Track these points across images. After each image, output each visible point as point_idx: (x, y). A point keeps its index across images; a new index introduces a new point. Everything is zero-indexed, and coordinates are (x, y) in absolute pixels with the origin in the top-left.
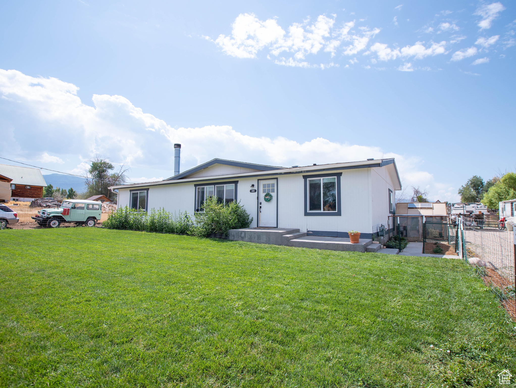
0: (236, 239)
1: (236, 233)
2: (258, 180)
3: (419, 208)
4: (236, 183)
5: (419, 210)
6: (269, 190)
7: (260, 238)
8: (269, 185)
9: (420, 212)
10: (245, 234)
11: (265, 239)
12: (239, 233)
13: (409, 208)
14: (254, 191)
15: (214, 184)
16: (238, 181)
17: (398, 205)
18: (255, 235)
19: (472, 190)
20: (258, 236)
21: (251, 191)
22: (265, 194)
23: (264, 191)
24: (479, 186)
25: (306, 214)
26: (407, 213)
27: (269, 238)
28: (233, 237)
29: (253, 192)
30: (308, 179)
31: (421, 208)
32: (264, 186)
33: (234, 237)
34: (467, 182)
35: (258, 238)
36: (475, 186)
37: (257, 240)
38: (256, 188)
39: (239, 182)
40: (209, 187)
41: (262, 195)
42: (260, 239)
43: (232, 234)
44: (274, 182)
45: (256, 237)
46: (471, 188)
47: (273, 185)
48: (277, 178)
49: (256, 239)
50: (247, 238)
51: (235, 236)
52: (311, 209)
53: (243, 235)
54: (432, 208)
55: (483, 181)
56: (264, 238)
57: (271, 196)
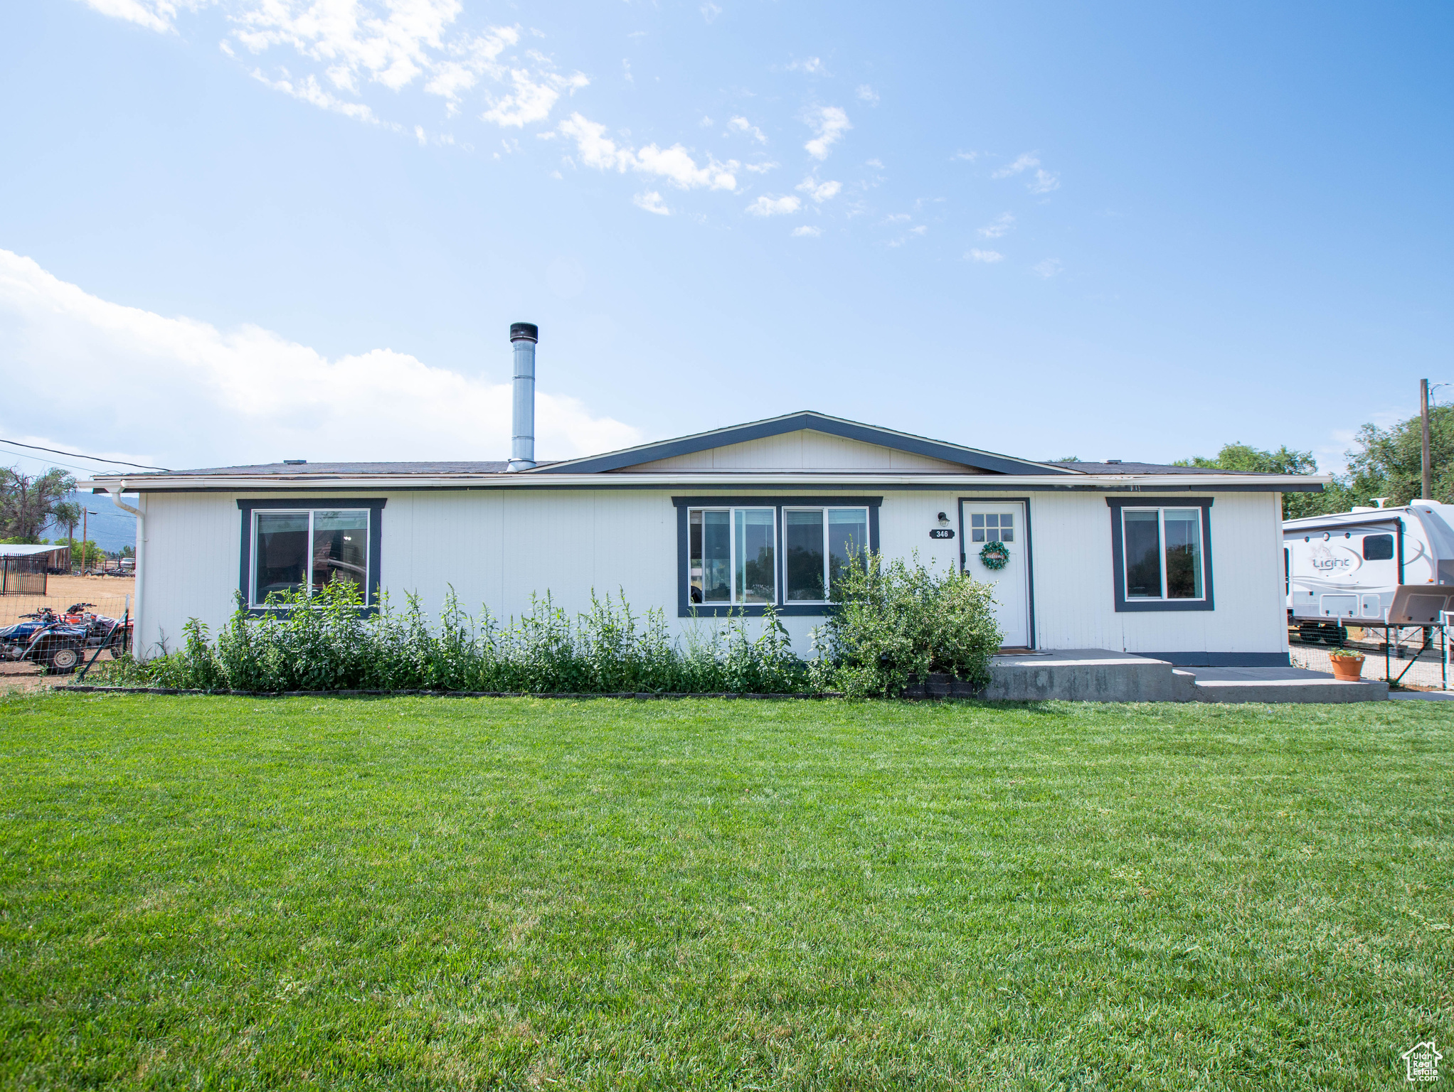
0: (1016, 694)
1: (1015, 675)
2: (961, 500)
4: (874, 503)
6: (993, 534)
7: (1105, 684)
8: (992, 519)
10: (1051, 677)
11: (1122, 688)
12: (1026, 673)
14: (946, 535)
15: (778, 502)
16: (881, 498)
18: (1089, 677)
20: (1097, 680)
21: (934, 534)
22: (980, 546)
23: (978, 537)
25: (1121, 606)
27: (1136, 684)
28: (1002, 691)
29: (941, 537)
30: (1123, 509)
32: (977, 519)
33: (1007, 689)
35: (1099, 684)
37: (1096, 694)
38: (953, 525)
39: (883, 501)
40: (747, 513)
41: (974, 549)
42: (1106, 689)
43: (1000, 679)
44: (1016, 510)
45: (1093, 683)
47: (1007, 519)
48: (1027, 500)
49: (1092, 689)
50: (1057, 690)
51: (1012, 686)
52: (1131, 593)
53: (1043, 680)
56: (1121, 685)
57: (1005, 553)
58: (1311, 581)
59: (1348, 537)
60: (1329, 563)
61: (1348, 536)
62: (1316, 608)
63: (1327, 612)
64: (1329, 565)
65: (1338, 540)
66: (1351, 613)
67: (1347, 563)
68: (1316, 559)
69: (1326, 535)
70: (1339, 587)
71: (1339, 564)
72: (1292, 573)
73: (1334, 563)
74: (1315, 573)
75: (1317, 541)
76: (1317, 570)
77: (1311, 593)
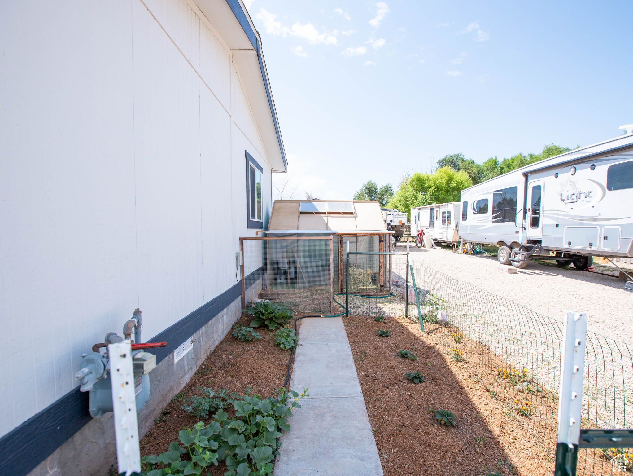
3: (325, 213)
5: (325, 219)
9: (327, 224)
13: (302, 213)
17: (278, 205)
19: (367, 197)
24: (373, 192)
26: (298, 225)
31: (329, 213)
34: (362, 188)
36: (368, 193)
46: (365, 194)
54: (352, 213)
55: (377, 187)
58: (558, 214)
59: (593, 169)
60: (574, 197)
61: (593, 167)
62: (560, 239)
63: (570, 243)
64: (573, 198)
65: (584, 172)
66: (591, 244)
67: (591, 195)
68: (563, 193)
69: (573, 169)
70: (582, 219)
71: (583, 196)
72: (543, 208)
73: (578, 197)
74: (562, 206)
75: (565, 175)
76: (563, 203)
77: (557, 226)
